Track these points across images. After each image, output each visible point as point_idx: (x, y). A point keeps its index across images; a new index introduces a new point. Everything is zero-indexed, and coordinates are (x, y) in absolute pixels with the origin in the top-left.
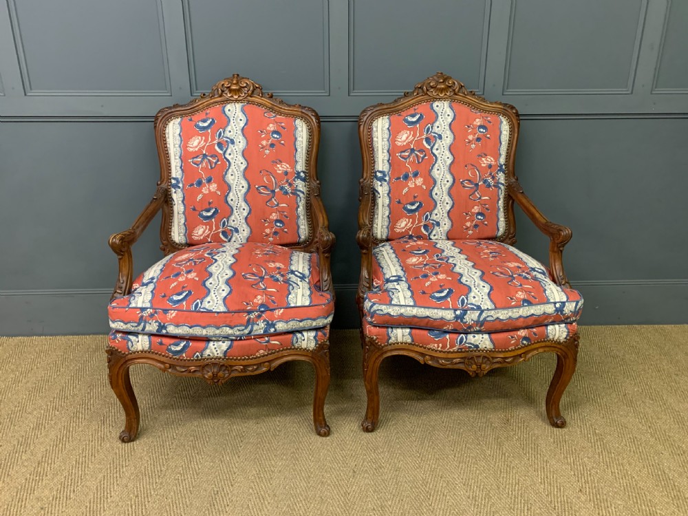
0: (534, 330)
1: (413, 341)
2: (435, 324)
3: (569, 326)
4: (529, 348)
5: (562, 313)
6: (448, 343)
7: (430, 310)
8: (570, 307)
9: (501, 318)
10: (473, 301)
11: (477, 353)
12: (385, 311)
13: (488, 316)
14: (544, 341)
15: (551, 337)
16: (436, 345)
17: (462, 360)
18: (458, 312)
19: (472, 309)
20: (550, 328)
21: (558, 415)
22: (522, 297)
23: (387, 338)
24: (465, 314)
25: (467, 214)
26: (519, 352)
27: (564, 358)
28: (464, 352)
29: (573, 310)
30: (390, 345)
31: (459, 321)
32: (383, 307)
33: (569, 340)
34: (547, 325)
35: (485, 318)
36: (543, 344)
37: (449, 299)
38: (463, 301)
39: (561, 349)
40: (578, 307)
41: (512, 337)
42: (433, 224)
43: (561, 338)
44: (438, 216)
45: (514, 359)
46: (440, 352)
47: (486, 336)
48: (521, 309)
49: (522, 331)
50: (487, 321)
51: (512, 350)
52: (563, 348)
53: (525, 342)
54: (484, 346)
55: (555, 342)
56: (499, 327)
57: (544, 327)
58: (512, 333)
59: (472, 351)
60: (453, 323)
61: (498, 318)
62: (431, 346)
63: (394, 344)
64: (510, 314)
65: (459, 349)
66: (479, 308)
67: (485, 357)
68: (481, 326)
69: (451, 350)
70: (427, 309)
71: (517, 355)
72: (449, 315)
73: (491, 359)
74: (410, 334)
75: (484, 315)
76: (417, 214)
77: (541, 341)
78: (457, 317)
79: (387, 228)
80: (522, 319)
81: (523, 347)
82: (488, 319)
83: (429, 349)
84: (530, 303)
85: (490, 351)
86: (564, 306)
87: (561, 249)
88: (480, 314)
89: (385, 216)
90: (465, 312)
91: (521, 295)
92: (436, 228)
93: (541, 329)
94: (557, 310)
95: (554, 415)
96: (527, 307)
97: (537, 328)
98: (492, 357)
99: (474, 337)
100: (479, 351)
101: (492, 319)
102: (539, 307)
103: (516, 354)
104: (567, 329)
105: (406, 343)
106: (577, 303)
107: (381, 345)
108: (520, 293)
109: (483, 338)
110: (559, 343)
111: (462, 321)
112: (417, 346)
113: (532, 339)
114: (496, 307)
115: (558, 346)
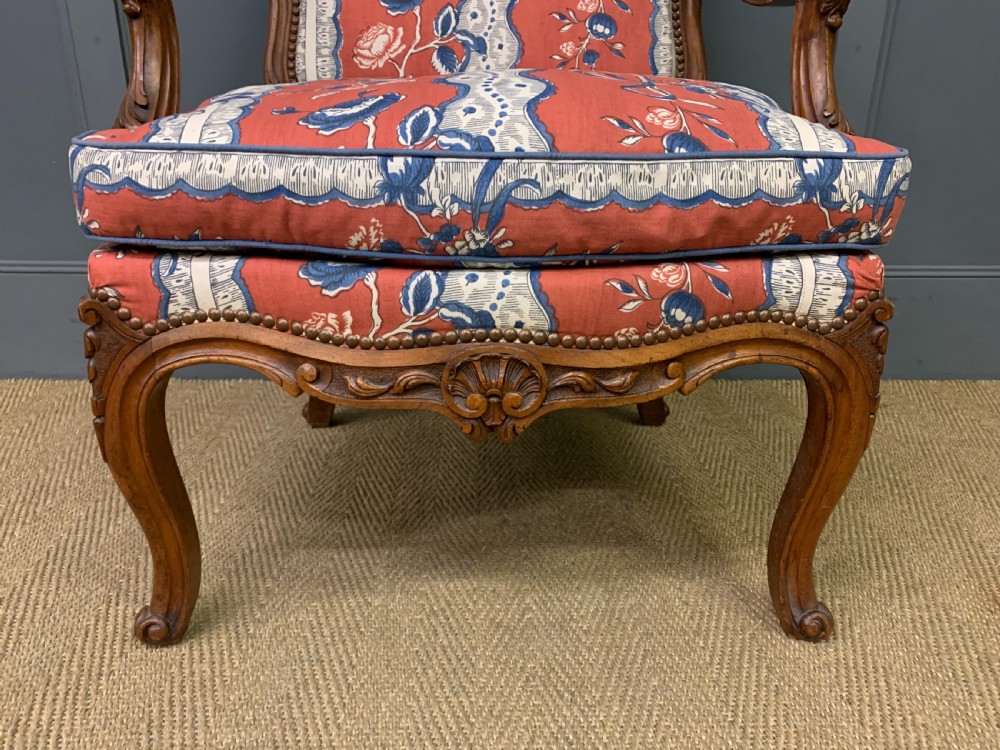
0: (720, 269)
1: (251, 307)
2: (315, 221)
3: (853, 262)
4: (699, 341)
5: (826, 199)
6: (375, 307)
7: (290, 158)
8: (858, 179)
9: (576, 194)
10: (464, 122)
11: (488, 349)
12: (119, 174)
13: (520, 183)
14: (758, 319)
15: (784, 304)
16: (332, 318)
17: (428, 376)
18: (396, 165)
19: (456, 153)
20: (781, 266)
21: (807, 596)
22: (669, 125)
23: (157, 294)
24: (424, 173)
25: (563, 17)
26: (659, 353)
27: (832, 386)
28: (438, 343)
29: (870, 188)
30: (177, 324)
31: (401, 201)
32: (112, 157)
33: (850, 319)
34: (768, 256)
35: (506, 191)
36: (753, 330)
37: (370, 122)
38: (420, 125)
39: (822, 355)
40: (891, 181)
41: (627, 288)
42: (465, 44)
43: (822, 311)
44: (479, 20)
45: (636, 382)
46: (353, 345)
47: (521, 278)
48: (663, 166)
49: (669, 268)
50: (517, 204)
51: (629, 345)
52: (831, 351)
53: (680, 314)
54: (513, 319)
55: (800, 325)
56: (570, 233)
57: (758, 263)
58: (628, 274)
59: (467, 340)
60: (376, 212)
61: (560, 194)
62: (314, 324)
63: (190, 321)
64: (615, 180)
65: (417, 331)
66: (482, 147)
67: (515, 363)
68: (492, 227)
69: (390, 336)
70: (275, 159)
71: (651, 366)
72: (360, 178)
73: (541, 372)
74: (238, 276)
75: (503, 175)
76: (417, 11)
77: (746, 319)
78: (391, 186)
79: (334, 54)
80: (664, 211)
81: (675, 337)
82: (520, 194)
83: (312, 337)
84: (696, 148)
85: (539, 342)
86: (835, 173)
87: (831, 20)
88: (488, 174)
89: (324, 19)
90: (424, 161)
91: (665, 119)
92: (476, 57)
93: (745, 267)
94: (807, 185)
95: (792, 599)
96: (687, 163)
97: (732, 264)
98: (547, 366)
99: (473, 279)
100: (496, 339)
101: (536, 194)
102: (735, 166)
103: (645, 360)
104: (849, 274)
105: (230, 318)
106: (889, 161)
107: (140, 326)
108: (663, 113)
109: (505, 284)
110: (815, 330)
111: (412, 201)
112: (270, 325)
113: (710, 307)
114: (553, 146)
115: (812, 342)
